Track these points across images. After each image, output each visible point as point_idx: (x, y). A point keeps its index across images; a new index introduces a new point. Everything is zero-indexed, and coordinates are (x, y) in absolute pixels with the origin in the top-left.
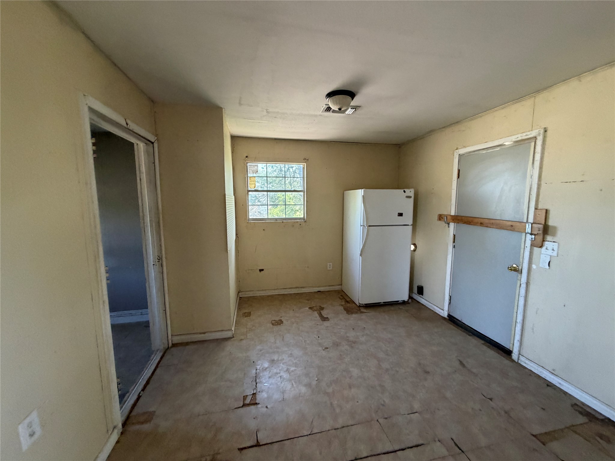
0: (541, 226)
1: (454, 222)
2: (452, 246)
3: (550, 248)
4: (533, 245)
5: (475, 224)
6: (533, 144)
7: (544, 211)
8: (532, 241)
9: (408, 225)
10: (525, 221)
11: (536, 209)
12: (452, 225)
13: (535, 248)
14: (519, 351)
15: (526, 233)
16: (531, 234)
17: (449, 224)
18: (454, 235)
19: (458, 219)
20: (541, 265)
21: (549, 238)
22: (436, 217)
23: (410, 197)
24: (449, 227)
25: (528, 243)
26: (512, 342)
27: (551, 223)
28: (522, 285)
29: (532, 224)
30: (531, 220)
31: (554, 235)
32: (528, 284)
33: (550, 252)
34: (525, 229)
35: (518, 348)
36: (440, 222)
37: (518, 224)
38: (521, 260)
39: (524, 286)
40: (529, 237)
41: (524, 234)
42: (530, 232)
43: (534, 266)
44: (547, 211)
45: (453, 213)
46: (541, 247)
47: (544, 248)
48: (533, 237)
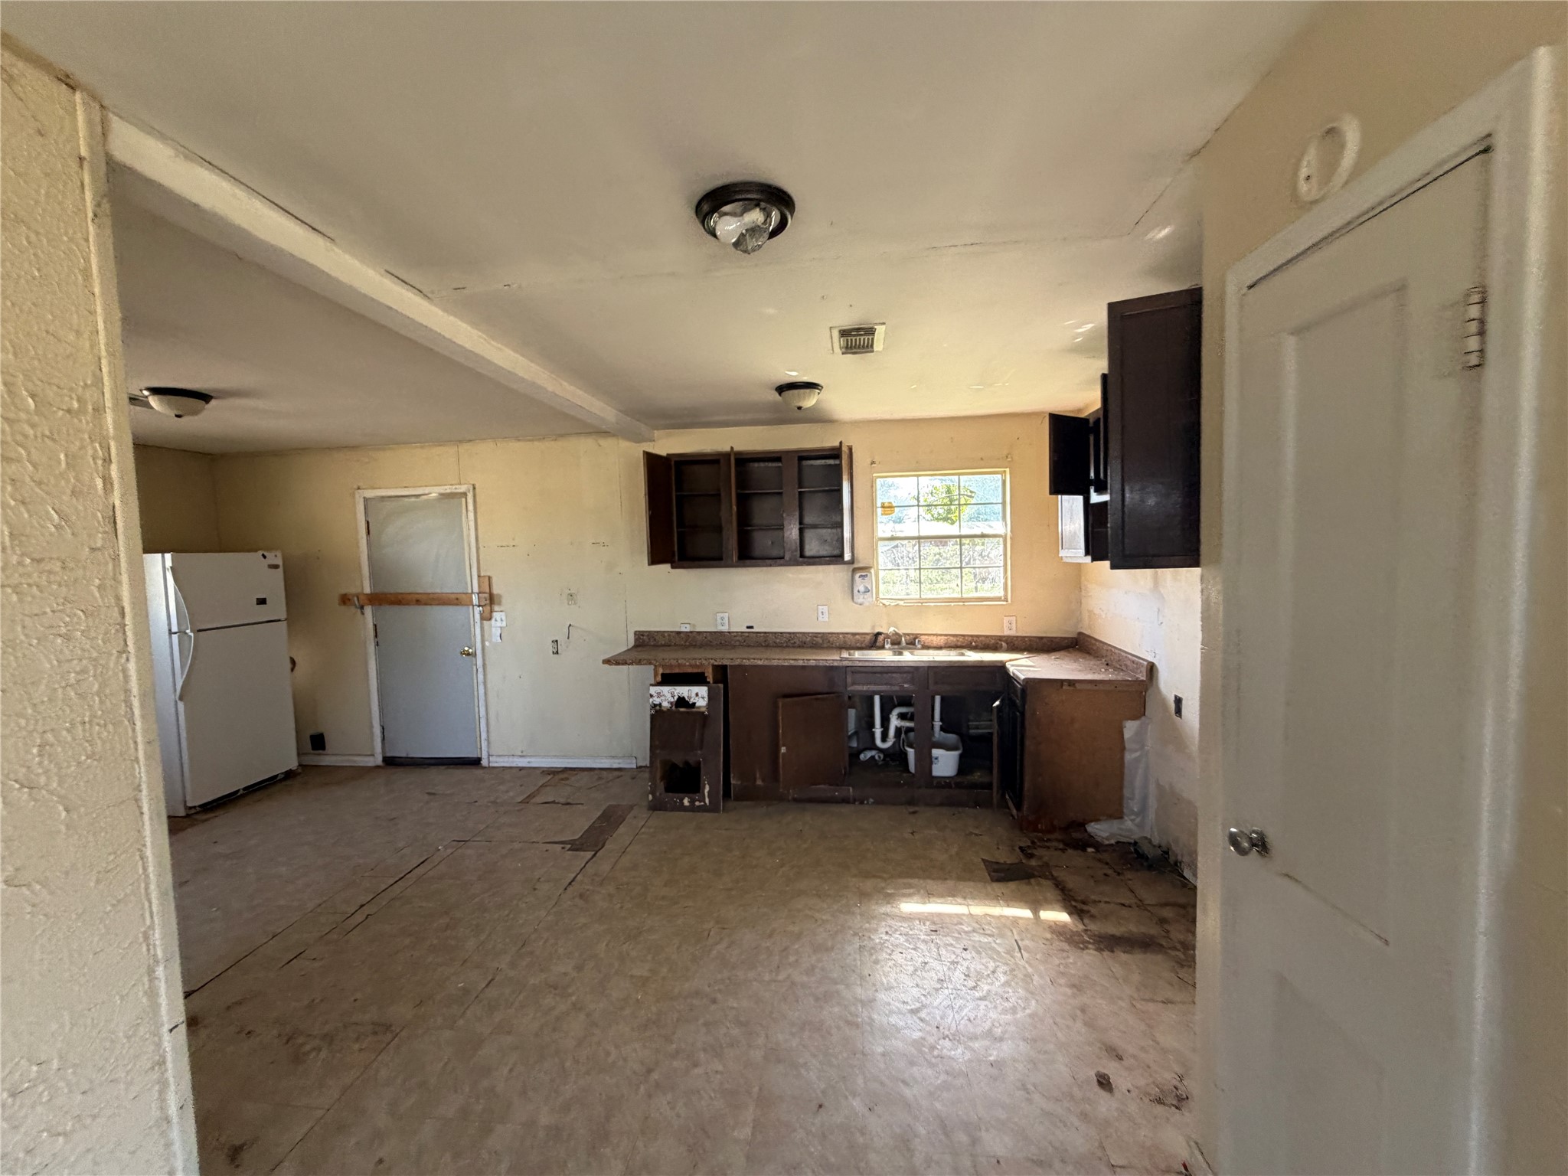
0: (487, 596)
1: (372, 605)
2: (373, 644)
3: (498, 619)
4: (483, 618)
5: (408, 603)
6: (464, 500)
7: (487, 578)
8: (481, 614)
9: (279, 620)
10: (470, 591)
11: (479, 576)
12: (368, 610)
13: (485, 622)
14: (488, 752)
15: (473, 606)
16: (479, 606)
17: (362, 608)
18: (375, 626)
19: (378, 599)
20: (493, 640)
21: (496, 608)
22: (336, 600)
23: (276, 567)
24: (363, 614)
25: (477, 617)
26: (479, 747)
27: (495, 591)
28: (479, 670)
29: (478, 594)
30: (476, 590)
31: (500, 604)
32: (484, 665)
33: (499, 624)
34: (472, 602)
35: (486, 750)
36: (343, 608)
37: (464, 596)
38: (473, 639)
39: (480, 670)
40: (477, 610)
41: (471, 607)
42: (477, 604)
43: (487, 644)
44: (489, 578)
45: (367, 590)
46: (490, 619)
47: (493, 620)
48: (481, 608)
